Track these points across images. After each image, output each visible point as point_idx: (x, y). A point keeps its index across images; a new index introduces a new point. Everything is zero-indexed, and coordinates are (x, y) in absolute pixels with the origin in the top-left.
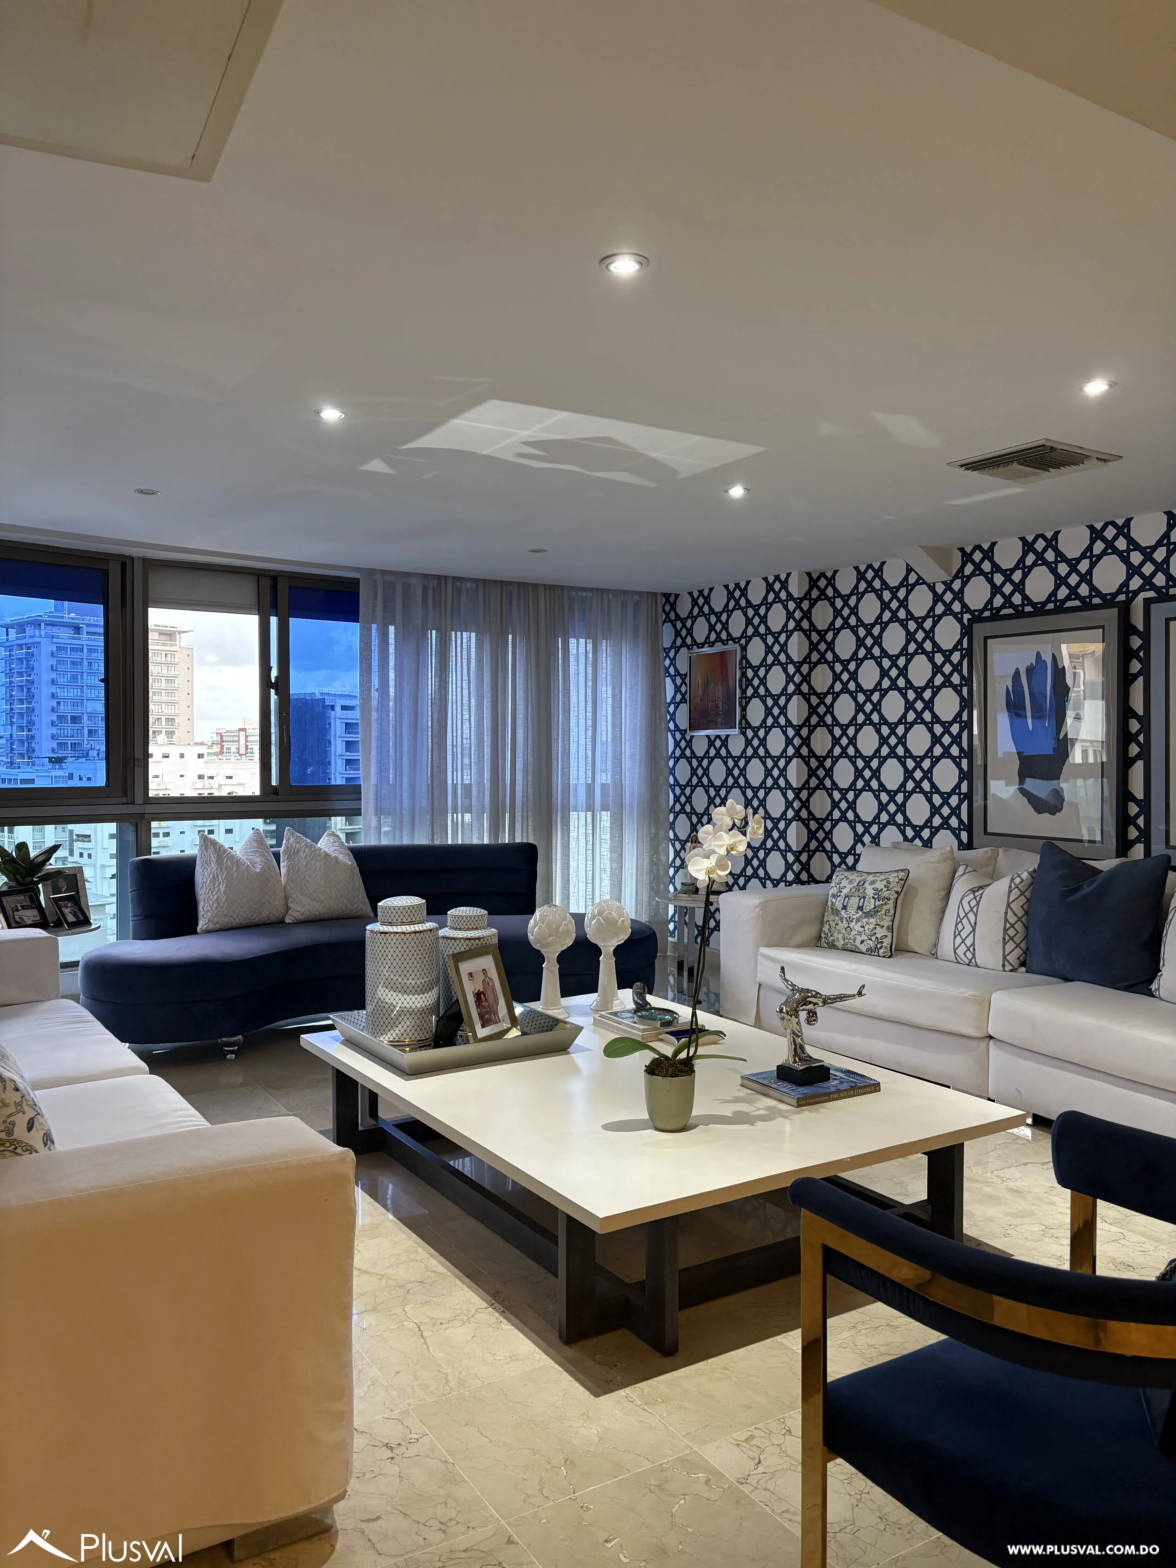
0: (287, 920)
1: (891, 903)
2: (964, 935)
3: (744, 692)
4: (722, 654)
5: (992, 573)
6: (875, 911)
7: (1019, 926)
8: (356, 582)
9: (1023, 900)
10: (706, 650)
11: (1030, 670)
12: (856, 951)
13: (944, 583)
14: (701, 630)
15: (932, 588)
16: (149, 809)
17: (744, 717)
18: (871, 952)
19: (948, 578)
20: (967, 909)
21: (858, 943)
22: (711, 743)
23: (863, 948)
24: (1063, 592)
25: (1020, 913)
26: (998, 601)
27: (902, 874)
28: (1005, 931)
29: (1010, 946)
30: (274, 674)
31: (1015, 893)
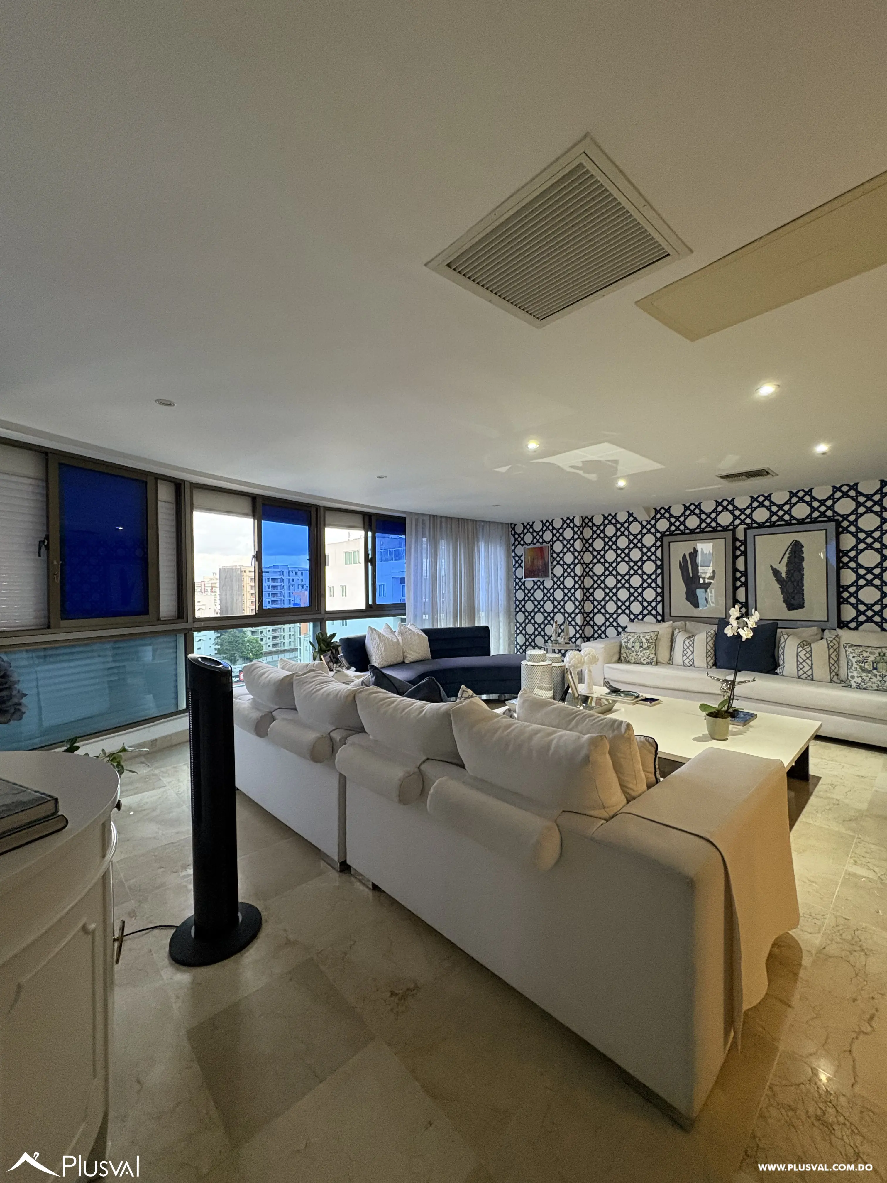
0: (407, 662)
1: (654, 645)
2: (688, 655)
3: (552, 563)
4: (542, 548)
5: (670, 517)
6: (648, 648)
7: (712, 651)
8: (404, 518)
9: (712, 641)
10: (532, 546)
11: (690, 554)
12: (643, 664)
13: (647, 521)
14: (528, 538)
15: (641, 523)
16: (327, 616)
17: (552, 573)
18: (649, 664)
19: (649, 519)
20: (688, 645)
21: (642, 660)
22: (535, 583)
23: (645, 662)
24: (704, 525)
25: (712, 646)
26: (673, 528)
27: (656, 633)
28: (707, 653)
29: (709, 659)
30: (370, 557)
31: (709, 639)
